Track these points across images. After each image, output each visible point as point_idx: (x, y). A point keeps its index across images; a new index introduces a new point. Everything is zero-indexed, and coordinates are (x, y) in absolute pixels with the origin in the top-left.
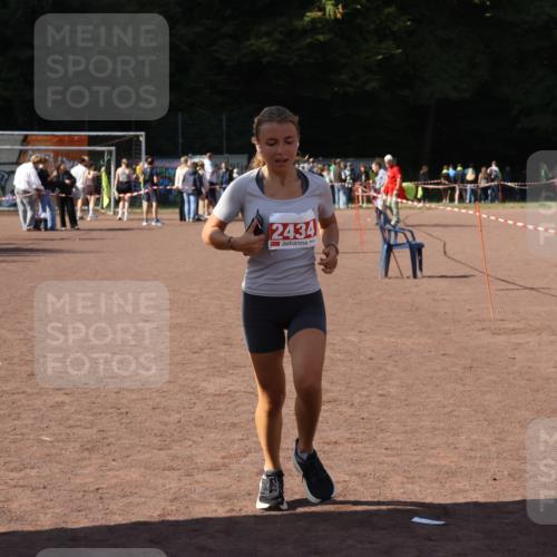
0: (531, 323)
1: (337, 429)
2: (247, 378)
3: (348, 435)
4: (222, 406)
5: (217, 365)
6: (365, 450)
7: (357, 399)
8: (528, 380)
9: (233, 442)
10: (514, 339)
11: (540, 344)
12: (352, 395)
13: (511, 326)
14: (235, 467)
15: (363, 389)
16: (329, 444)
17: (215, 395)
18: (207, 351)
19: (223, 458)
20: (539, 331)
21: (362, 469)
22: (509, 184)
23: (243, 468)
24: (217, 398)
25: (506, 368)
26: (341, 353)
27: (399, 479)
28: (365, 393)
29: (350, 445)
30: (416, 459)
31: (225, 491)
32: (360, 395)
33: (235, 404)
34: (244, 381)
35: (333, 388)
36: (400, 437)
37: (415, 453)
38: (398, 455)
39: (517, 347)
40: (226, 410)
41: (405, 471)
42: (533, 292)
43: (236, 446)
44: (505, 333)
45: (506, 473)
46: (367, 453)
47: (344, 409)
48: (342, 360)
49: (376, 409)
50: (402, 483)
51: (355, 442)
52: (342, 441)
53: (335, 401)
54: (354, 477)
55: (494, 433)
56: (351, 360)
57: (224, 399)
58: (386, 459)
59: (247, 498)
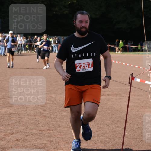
0: (114, 92)
1: (45, 126)
2: (15, 109)
3: (48, 128)
4: (6, 118)
5: (6, 104)
6: (53, 133)
7: (52, 116)
8: (111, 111)
9: (8, 130)
10: (108, 97)
11: (116, 99)
12: (51, 115)
13: (107, 93)
14: (8, 138)
15: (55, 113)
16: (41, 131)
17: (4, 114)
18: (3, 99)
19: (4, 135)
20: (116, 95)
21: (51, 139)
22: (112, 46)
23: (11, 139)
24: (4, 115)
25: (104, 107)
26: (49, 101)
27: (63, 143)
28: (55, 114)
29: (48, 131)
30: (70, 136)
31: (3, 146)
32: (54, 115)
33: (10, 117)
34: (14, 110)
35: (45, 113)
36: (66, 129)
37: (70, 134)
38: (64, 135)
39: (108, 100)
40: (7, 119)
41: (66, 140)
42: (116, 82)
43: (9, 131)
44: (105, 95)
45: (100, 141)
46: (54, 134)
47: (48, 119)
48: (49, 103)
49: (58, 120)
50: (64, 144)
51: (50, 130)
52: (46, 130)
53: (45, 117)
54: (48, 142)
55: (97, 128)
56: (52, 103)
57: (7, 116)
58: (60, 136)
59: (11, 148)
